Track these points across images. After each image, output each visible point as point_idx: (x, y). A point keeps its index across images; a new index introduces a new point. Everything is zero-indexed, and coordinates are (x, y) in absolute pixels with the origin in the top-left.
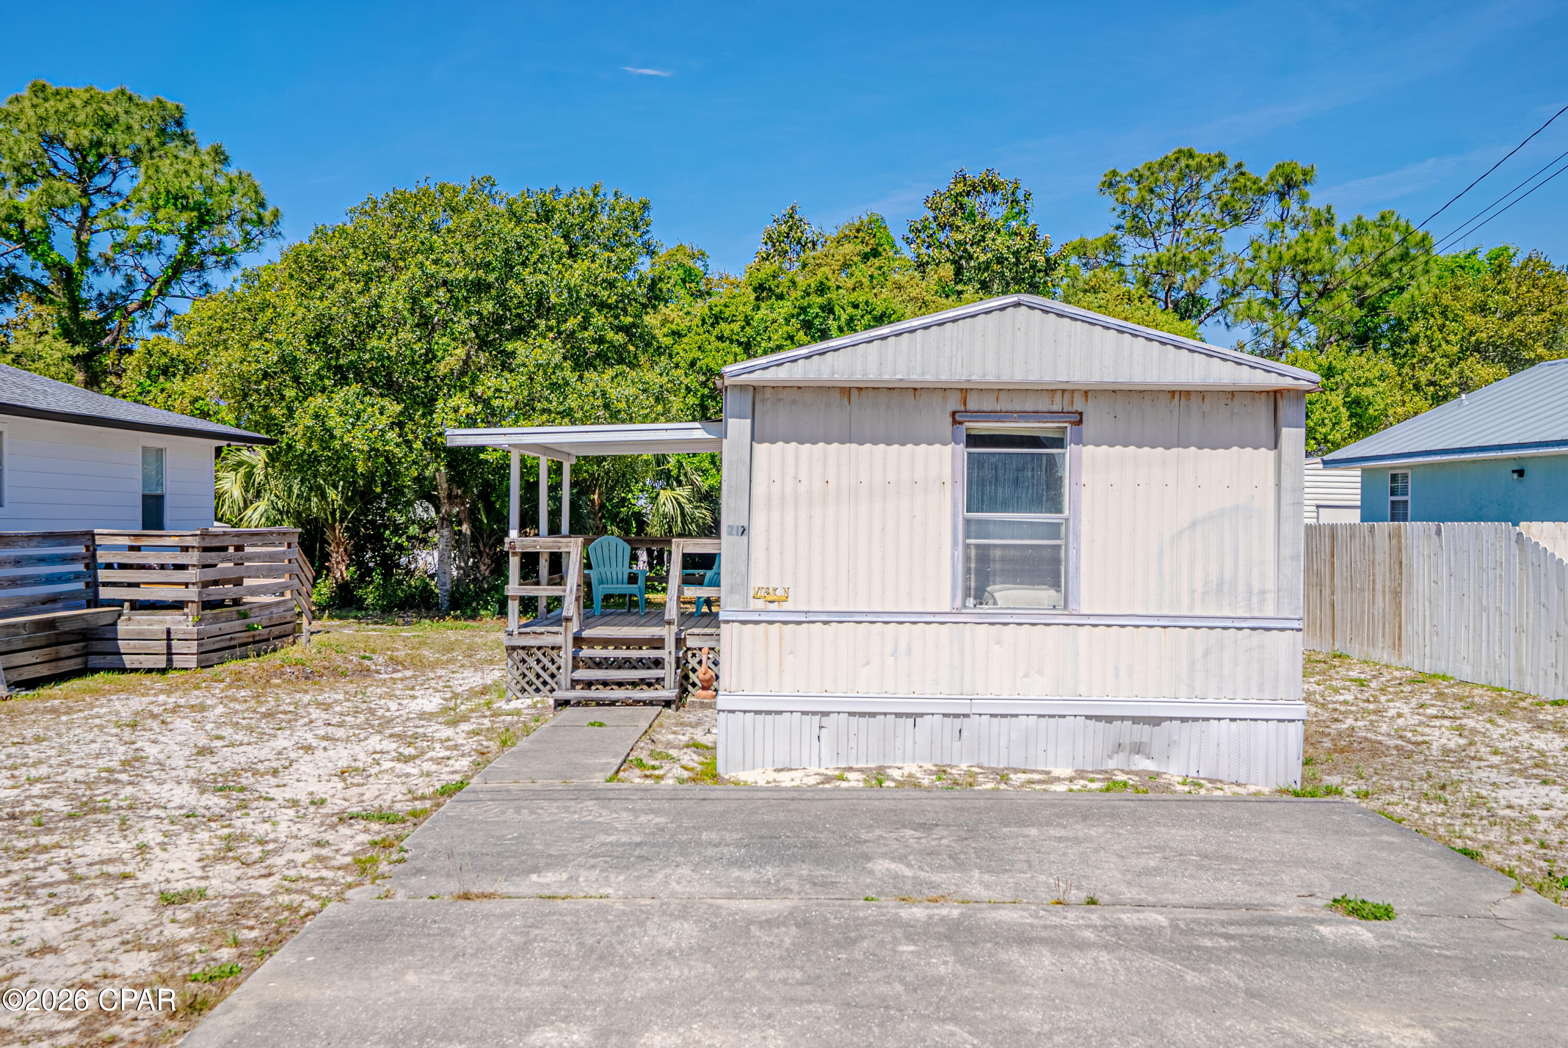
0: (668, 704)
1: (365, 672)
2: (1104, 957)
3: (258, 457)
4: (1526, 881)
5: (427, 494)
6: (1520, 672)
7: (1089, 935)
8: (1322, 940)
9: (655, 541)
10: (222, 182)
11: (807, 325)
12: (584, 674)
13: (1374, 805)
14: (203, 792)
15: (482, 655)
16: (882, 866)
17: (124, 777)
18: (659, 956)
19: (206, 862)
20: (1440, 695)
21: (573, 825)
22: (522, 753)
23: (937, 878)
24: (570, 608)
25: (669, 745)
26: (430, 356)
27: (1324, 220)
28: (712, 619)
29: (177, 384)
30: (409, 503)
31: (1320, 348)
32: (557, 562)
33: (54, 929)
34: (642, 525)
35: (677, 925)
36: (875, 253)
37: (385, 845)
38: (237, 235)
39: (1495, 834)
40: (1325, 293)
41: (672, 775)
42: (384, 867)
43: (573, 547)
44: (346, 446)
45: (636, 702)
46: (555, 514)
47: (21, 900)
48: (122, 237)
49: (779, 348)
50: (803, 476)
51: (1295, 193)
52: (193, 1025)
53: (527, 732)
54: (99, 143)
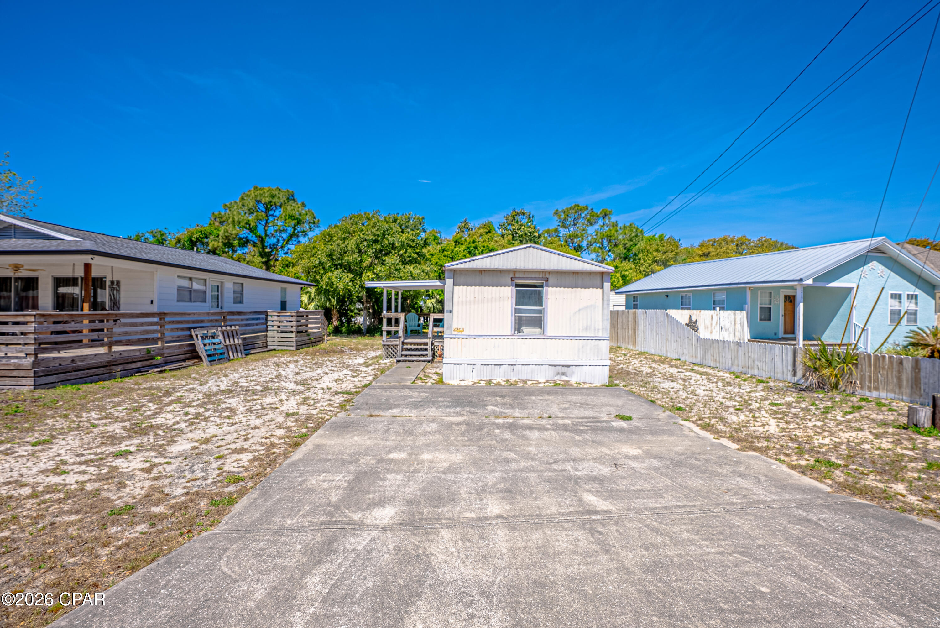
0: (429, 361)
1: (342, 352)
2: (553, 432)
3: (313, 290)
4: (667, 408)
5: (360, 300)
6: (667, 351)
7: (549, 426)
8: (613, 426)
9: (425, 314)
10: (304, 212)
11: (470, 252)
12: (404, 353)
13: (627, 389)
14: (297, 385)
15: (375, 347)
16: (490, 408)
17: (276, 380)
18: (426, 433)
19: (298, 405)
20: (646, 358)
21: (401, 396)
22: (387, 375)
23: (506, 411)
24: (401, 334)
25: (429, 373)
26: (361, 261)
27: (615, 225)
28: (442, 337)
29: (290, 269)
30: (355, 303)
31: (614, 260)
32: (397, 321)
33: (258, 422)
34: (422, 310)
35: (431, 424)
36: (489, 232)
37: (348, 401)
38: (308, 227)
39: (659, 396)
40: (616, 245)
41: (430, 382)
42: (348, 407)
43: (402, 316)
44: (337, 287)
45: (420, 361)
46: (396, 307)
47: (249, 414)
48: (276, 228)
49: (461, 259)
50: (468, 295)
51: (607, 217)
52: (296, 450)
53: (388, 369)
54: (271, 202)
